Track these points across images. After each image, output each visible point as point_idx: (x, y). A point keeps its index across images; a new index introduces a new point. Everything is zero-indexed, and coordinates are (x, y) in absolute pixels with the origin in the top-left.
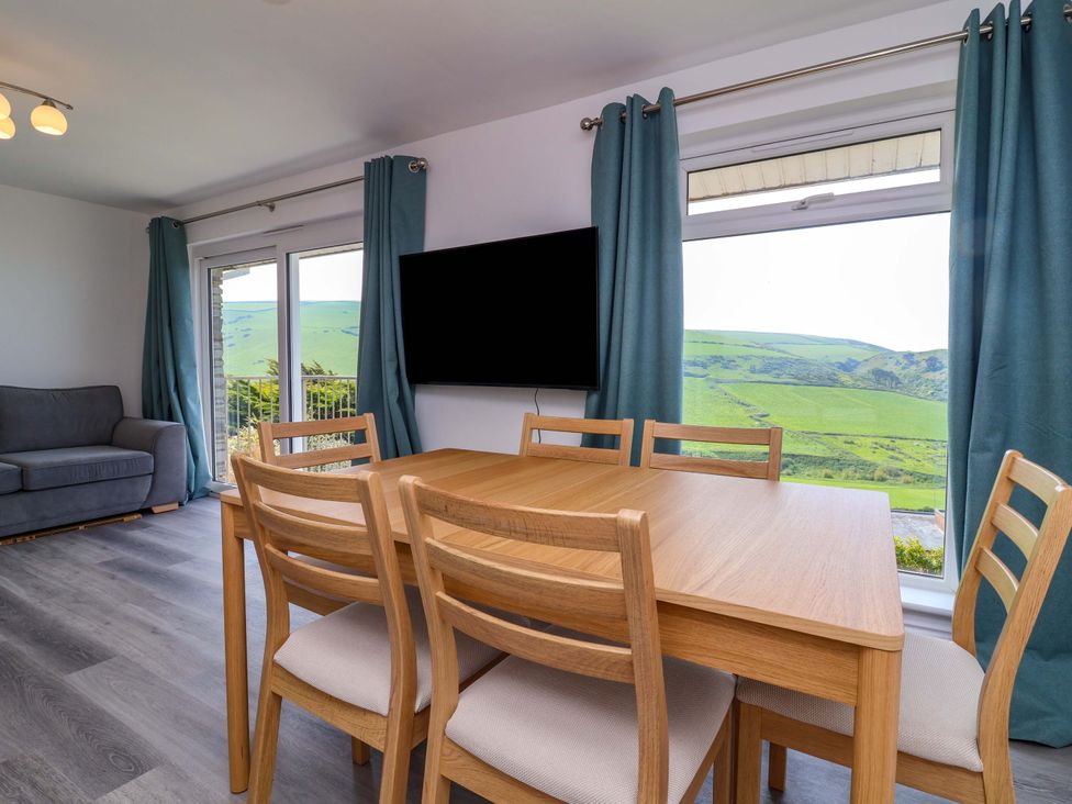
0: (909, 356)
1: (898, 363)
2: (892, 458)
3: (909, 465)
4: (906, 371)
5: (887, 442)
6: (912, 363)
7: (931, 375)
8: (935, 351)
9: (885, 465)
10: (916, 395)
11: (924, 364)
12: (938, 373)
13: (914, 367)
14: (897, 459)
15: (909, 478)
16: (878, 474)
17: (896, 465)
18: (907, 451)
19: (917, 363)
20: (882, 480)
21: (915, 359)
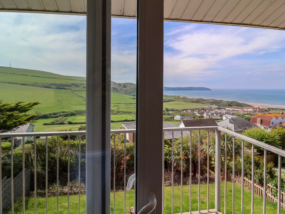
0: (120, 84)
1: (117, 86)
2: (118, 108)
3: (121, 110)
4: (119, 88)
5: (116, 105)
6: (120, 86)
7: (124, 89)
8: (125, 83)
9: (116, 110)
10: (121, 93)
11: (123, 86)
12: (125, 88)
13: (121, 87)
14: (119, 109)
15: (121, 113)
16: (115, 112)
17: (119, 110)
18: (121, 106)
19: (121, 86)
20: (116, 114)
21: (121, 85)
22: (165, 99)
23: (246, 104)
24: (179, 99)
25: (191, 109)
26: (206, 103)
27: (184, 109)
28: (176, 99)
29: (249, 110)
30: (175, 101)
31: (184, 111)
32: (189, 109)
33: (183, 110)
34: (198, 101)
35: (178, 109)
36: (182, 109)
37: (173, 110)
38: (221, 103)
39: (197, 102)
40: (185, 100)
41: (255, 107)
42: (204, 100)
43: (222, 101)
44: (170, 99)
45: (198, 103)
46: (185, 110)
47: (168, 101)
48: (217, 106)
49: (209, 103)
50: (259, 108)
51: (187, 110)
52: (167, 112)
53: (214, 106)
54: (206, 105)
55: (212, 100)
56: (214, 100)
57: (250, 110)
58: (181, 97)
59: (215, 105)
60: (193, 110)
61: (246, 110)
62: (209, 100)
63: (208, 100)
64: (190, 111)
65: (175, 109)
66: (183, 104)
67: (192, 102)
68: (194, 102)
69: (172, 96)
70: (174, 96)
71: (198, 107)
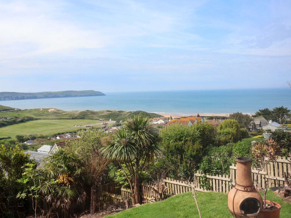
22: (16, 117)
23: (155, 114)
24: (47, 115)
25: (70, 133)
26: (98, 118)
27: (56, 133)
28: (40, 115)
29: (159, 122)
30: (37, 119)
31: (58, 138)
32: (67, 133)
33: (55, 136)
34: (83, 116)
35: (44, 134)
36: (53, 134)
37: (33, 138)
38: (121, 115)
39: (81, 118)
40: (59, 115)
41: (166, 116)
42: (93, 113)
43: (123, 112)
44: (27, 117)
45: (83, 118)
46: (59, 134)
47: (22, 121)
48: (114, 122)
49: (103, 117)
50: (171, 118)
51: (63, 133)
52: (21, 144)
53: (111, 122)
54: (97, 121)
55: (108, 111)
56: (109, 111)
57: (161, 122)
58: (50, 111)
59: (112, 120)
60: (75, 132)
61: (156, 123)
62: (102, 112)
63: (99, 112)
64: (69, 135)
65: (39, 136)
66: (54, 124)
67: (72, 119)
68: (76, 118)
69: (30, 111)
70: (35, 109)
71: (84, 127)
